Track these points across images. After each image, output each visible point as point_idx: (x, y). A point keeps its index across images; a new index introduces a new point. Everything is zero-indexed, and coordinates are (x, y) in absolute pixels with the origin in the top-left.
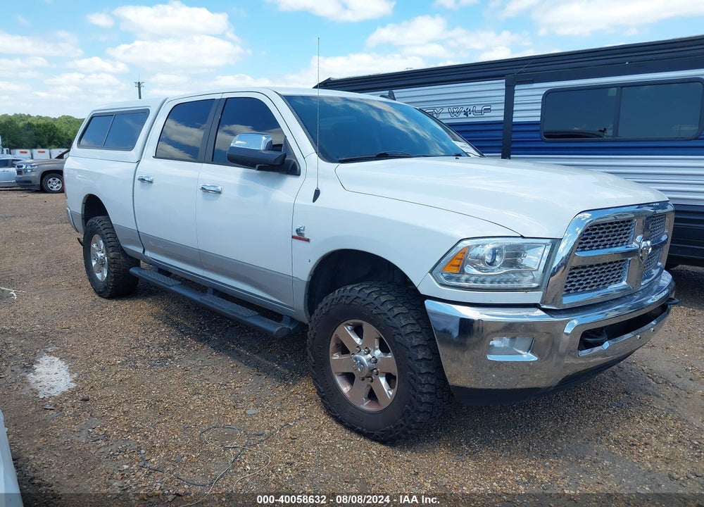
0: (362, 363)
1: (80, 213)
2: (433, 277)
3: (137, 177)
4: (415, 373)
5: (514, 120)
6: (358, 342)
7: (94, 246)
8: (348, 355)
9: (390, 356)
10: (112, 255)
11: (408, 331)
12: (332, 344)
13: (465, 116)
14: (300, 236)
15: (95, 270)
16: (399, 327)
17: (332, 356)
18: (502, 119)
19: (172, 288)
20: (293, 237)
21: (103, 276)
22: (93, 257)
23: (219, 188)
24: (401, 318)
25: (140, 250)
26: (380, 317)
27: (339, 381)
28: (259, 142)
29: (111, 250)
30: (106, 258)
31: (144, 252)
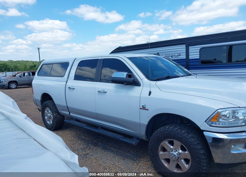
0: (175, 155)
1: (40, 99)
2: (206, 123)
3: (67, 87)
4: (200, 159)
5: (190, 58)
6: (171, 147)
7: (46, 111)
8: (166, 152)
9: (186, 152)
10: (55, 115)
11: (196, 143)
12: (160, 148)
13: (171, 57)
14: (144, 108)
15: (47, 120)
16: (192, 142)
17: (160, 152)
18: (185, 58)
19: (84, 127)
20: (140, 109)
21: (50, 123)
22: (45, 116)
23: (106, 91)
24: (192, 138)
25: (68, 113)
26: (183, 138)
27: (163, 161)
28: (124, 75)
29: (54, 113)
30: (52, 116)
31: (70, 113)
